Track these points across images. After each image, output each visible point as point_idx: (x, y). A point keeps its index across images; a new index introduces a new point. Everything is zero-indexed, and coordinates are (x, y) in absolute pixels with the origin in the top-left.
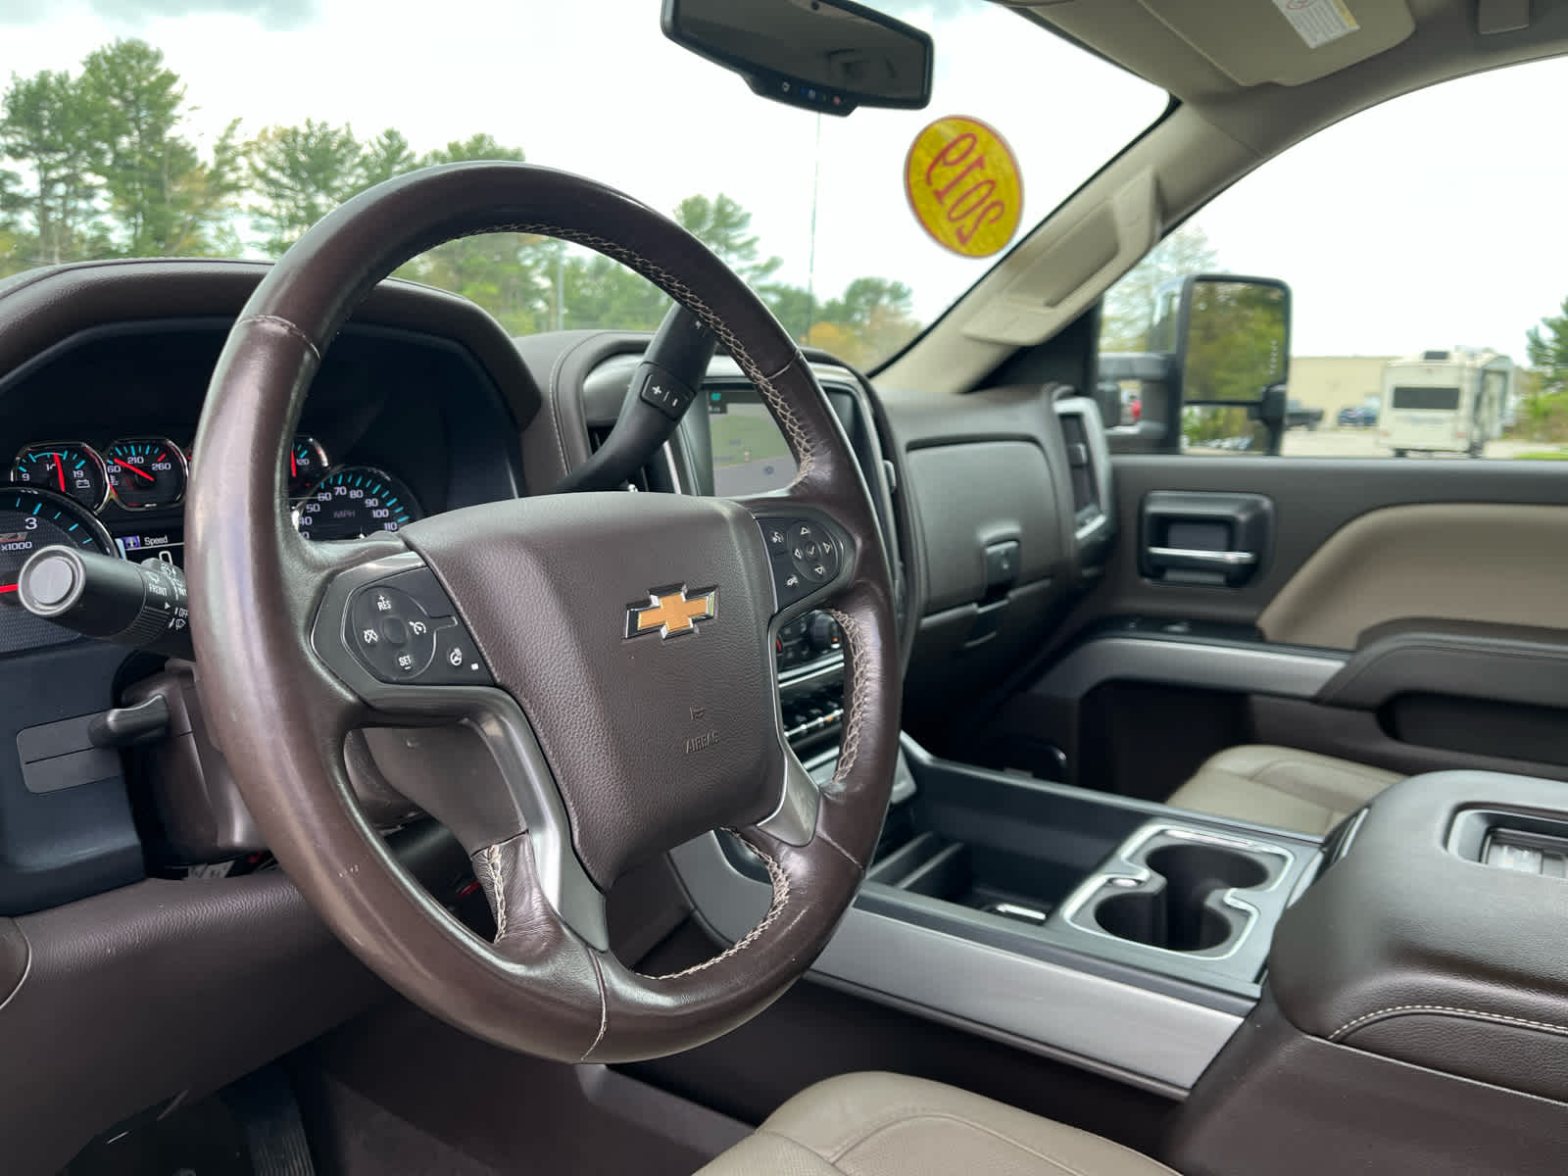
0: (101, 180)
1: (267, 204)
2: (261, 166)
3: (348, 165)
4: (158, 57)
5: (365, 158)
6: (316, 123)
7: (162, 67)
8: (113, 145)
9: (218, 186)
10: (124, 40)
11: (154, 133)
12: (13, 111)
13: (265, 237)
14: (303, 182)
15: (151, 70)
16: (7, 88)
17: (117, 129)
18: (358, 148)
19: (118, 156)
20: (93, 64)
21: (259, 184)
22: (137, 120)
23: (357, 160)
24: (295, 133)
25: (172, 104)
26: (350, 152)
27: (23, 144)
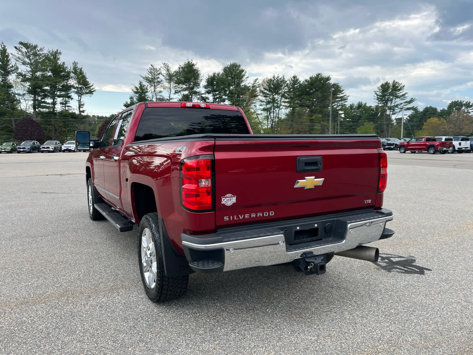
0: (226, 97)
1: (263, 99)
2: (262, 89)
3: (283, 86)
4: (239, 66)
5: (288, 84)
6: (276, 76)
7: (241, 68)
8: (229, 88)
9: (253, 95)
10: (232, 63)
11: (239, 84)
12: (208, 83)
13: (262, 107)
14: (272, 93)
15: (238, 69)
16: (207, 78)
17: (230, 85)
18: (286, 82)
19: (230, 91)
20: (225, 70)
21: (261, 94)
22: (234, 82)
23: (286, 85)
24: (271, 80)
25: (242, 77)
26: (284, 83)
27: (210, 90)
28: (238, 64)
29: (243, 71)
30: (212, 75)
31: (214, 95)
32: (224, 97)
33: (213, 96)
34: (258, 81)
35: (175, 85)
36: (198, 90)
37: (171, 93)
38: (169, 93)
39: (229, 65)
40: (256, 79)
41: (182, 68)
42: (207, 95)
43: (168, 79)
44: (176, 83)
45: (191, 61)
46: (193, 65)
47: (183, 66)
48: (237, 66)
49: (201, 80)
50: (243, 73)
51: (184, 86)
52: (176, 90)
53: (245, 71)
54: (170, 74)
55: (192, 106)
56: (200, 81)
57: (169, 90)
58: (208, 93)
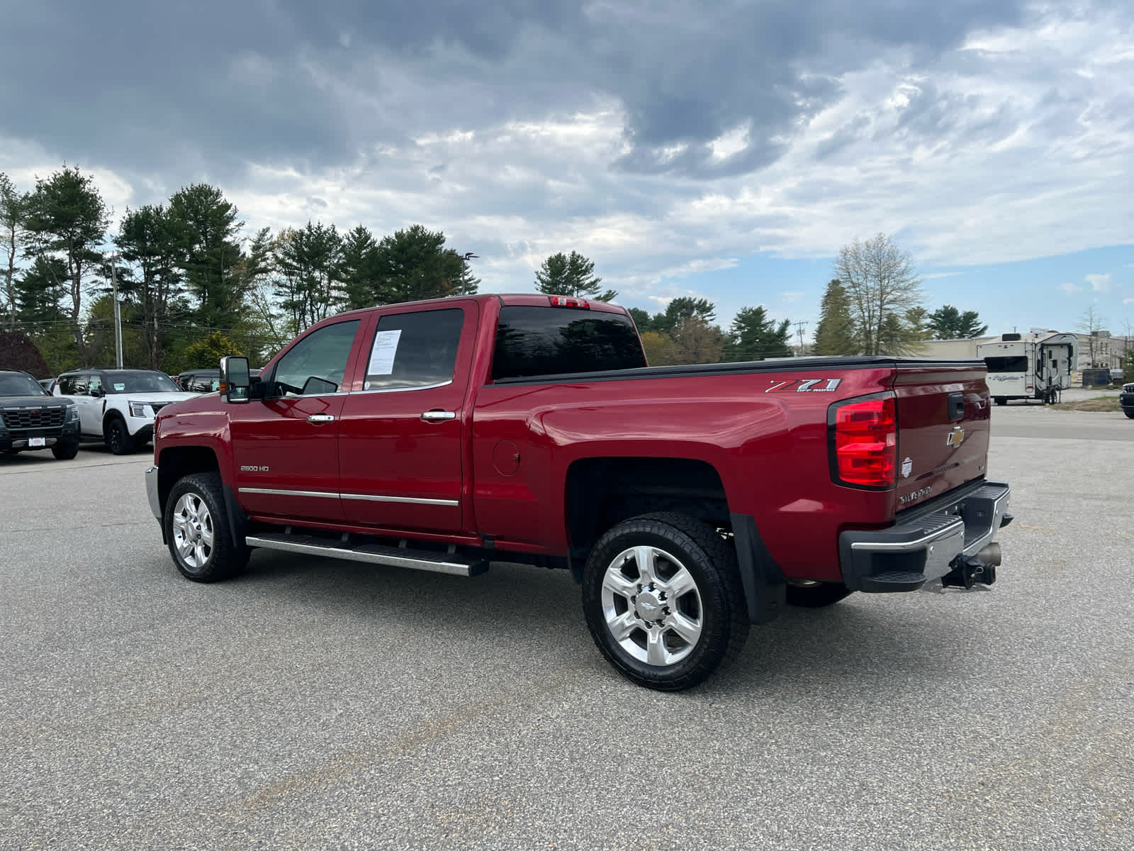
0: (181, 271)
1: (283, 278)
2: (281, 256)
3: (333, 251)
4: (218, 194)
5: (344, 246)
6: (315, 225)
7: (221, 200)
8: (190, 250)
9: (253, 268)
10: (196, 185)
11: (217, 240)
12: (127, 231)
13: (281, 300)
14: (306, 264)
15: (214, 202)
16: (124, 217)
17: (195, 240)
18: (341, 241)
19: (193, 255)
20: (177, 200)
21: (279, 267)
22: (204, 234)
23: (339, 248)
24: (302, 234)
25: (227, 223)
26: (335, 243)
27: (134, 251)
28: (214, 189)
29: (227, 207)
30: (140, 212)
31: (147, 265)
32: (175, 270)
33: (143, 265)
34: (269, 234)
35: (26, 233)
36: (97, 250)
37: (15, 255)
38: (10, 255)
39: (190, 189)
40: (264, 230)
41: (47, 188)
42: (124, 264)
43: (7, 217)
44: (28, 227)
45: (75, 171)
46: (81, 181)
47: (48, 183)
48: (211, 194)
49: (107, 223)
50: (229, 212)
51: (55, 238)
52: (29, 245)
53: (233, 207)
54: (11, 201)
56: (103, 225)
57: (9, 245)
58: (129, 257)
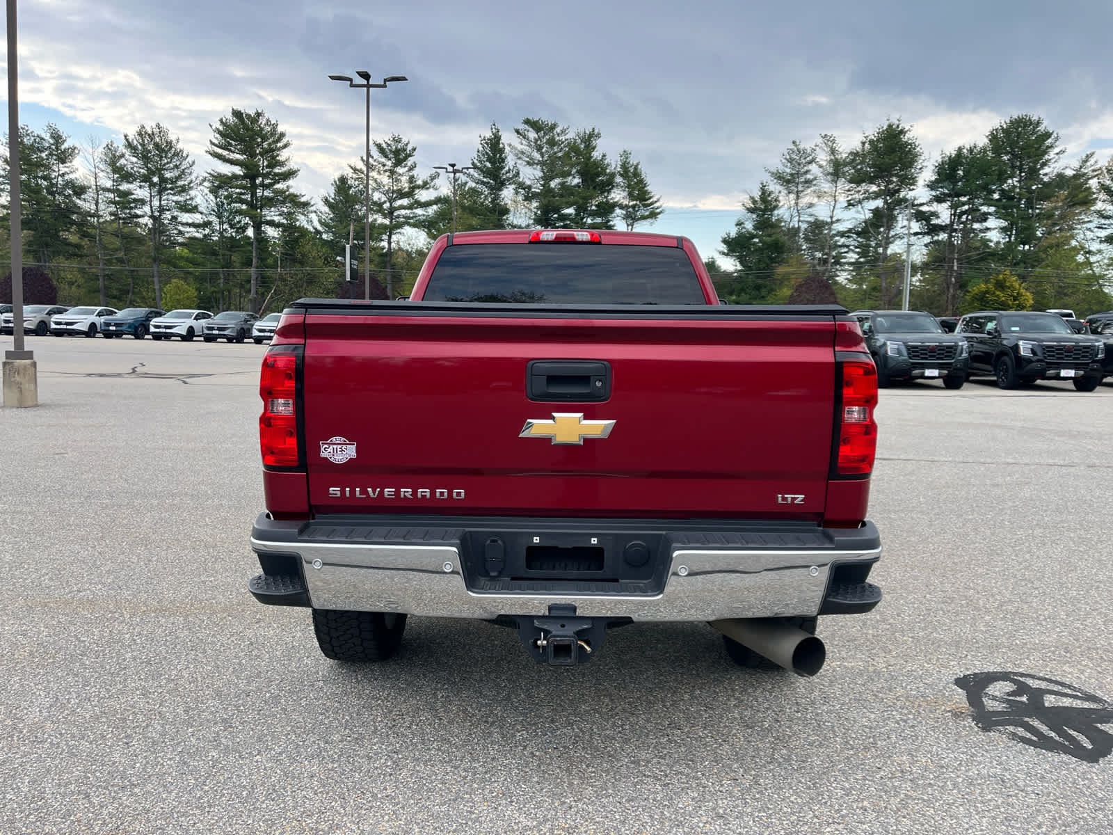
28: (1035, 118)
29: (1048, 135)
30: (954, 154)
31: (954, 207)
32: (984, 209)
33: (951, 207)
34: (1092, 161)
35: (848, 186)
36: (910, 195)
37: (836, 207)
38: (832, 208)
39: (1008, 122)
40: (1087, 156)
41: (871, 142)
42: (935, 207)
43: (831, 174)
44: (851, 181)
45: (897, 122)
46: (902, 132)
47: (873, 137)
48: (1031, 124)
49: (921, 169)
50: (1050, 141)
51: (874, 188)
52: (850, 198)
53: (1055, 135)
54: (836, 159)
55: (556, 238)
56: (918, 171)
57: (830, 199)
58: (939, 200)
